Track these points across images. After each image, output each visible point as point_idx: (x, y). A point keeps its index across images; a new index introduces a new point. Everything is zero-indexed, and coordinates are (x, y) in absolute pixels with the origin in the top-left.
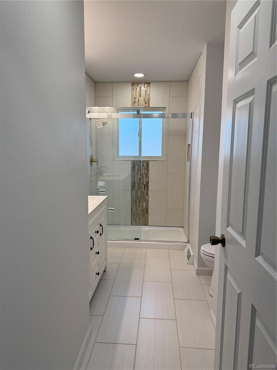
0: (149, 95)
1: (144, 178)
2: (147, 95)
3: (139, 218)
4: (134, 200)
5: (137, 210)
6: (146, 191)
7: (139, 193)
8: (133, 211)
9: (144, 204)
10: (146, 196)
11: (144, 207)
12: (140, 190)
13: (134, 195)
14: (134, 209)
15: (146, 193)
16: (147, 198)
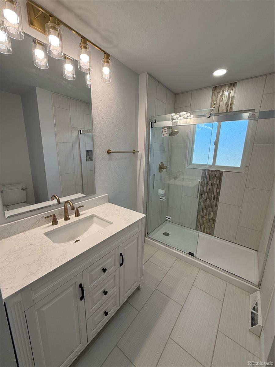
0: (233, 97)
1: (215, 189)
2: (231, 98)
3: (204, 226)
4: (201, 207)
5: (203, 218)
6: (215, 201)
7: (208, 203)
8: (199, 218)
9: (211, 214)
10: (214, 207)
11: (211, 217)
12: (209, 200)
13: (202, 204)
14: (200, 216)
15: (215, 204)
16: (215, 209)
